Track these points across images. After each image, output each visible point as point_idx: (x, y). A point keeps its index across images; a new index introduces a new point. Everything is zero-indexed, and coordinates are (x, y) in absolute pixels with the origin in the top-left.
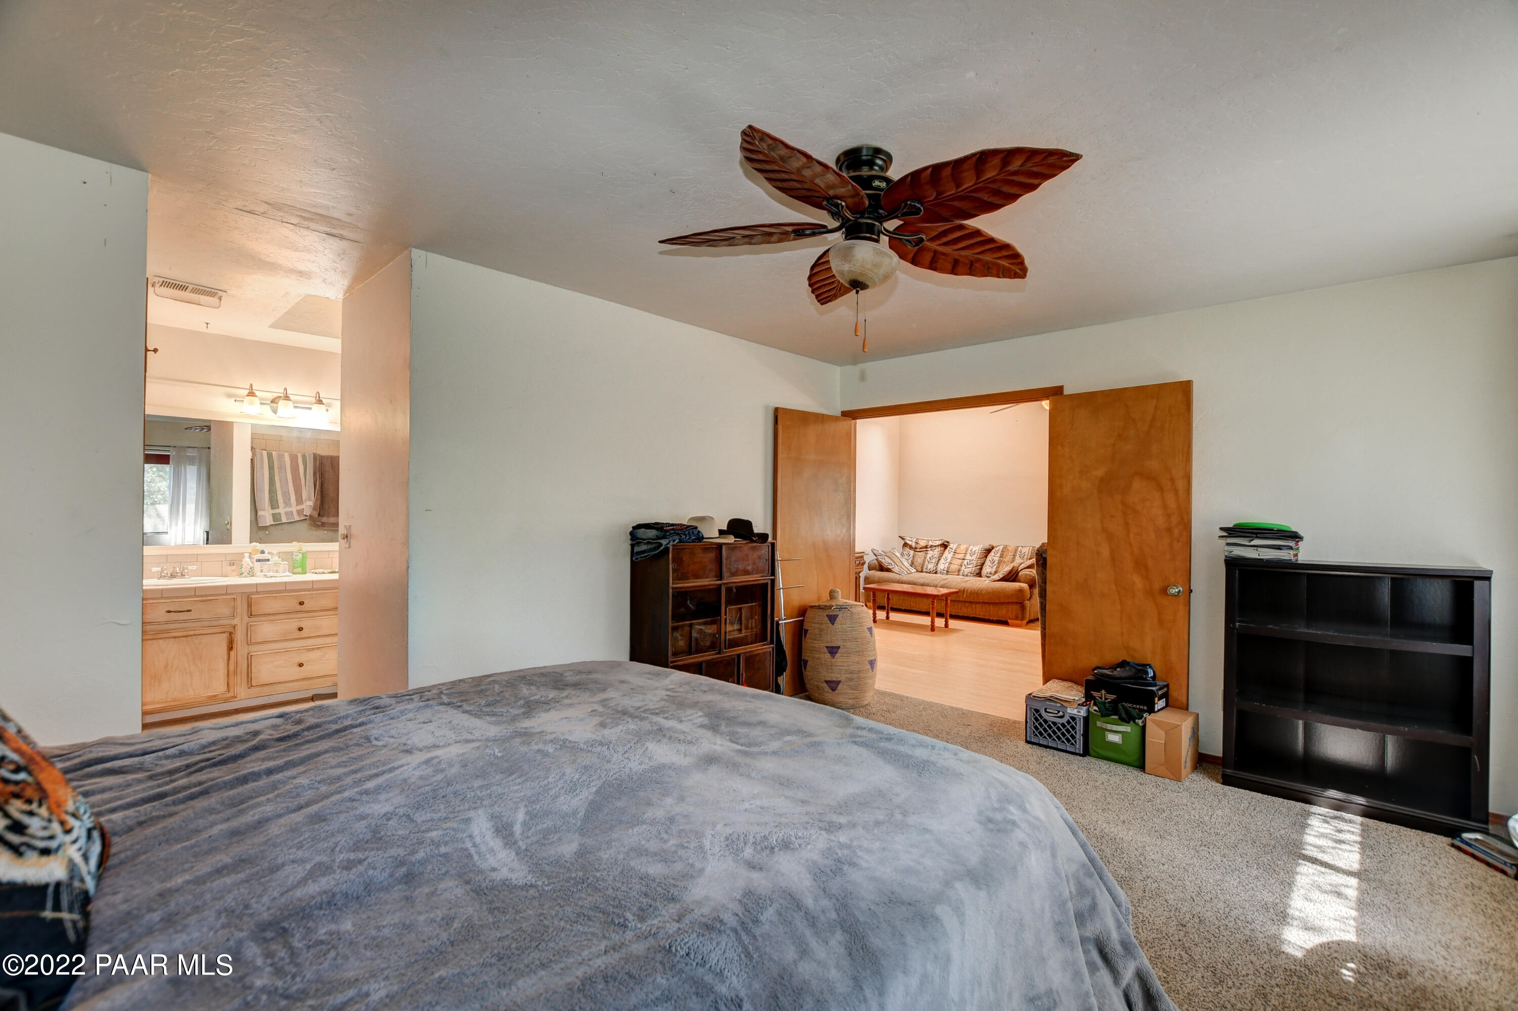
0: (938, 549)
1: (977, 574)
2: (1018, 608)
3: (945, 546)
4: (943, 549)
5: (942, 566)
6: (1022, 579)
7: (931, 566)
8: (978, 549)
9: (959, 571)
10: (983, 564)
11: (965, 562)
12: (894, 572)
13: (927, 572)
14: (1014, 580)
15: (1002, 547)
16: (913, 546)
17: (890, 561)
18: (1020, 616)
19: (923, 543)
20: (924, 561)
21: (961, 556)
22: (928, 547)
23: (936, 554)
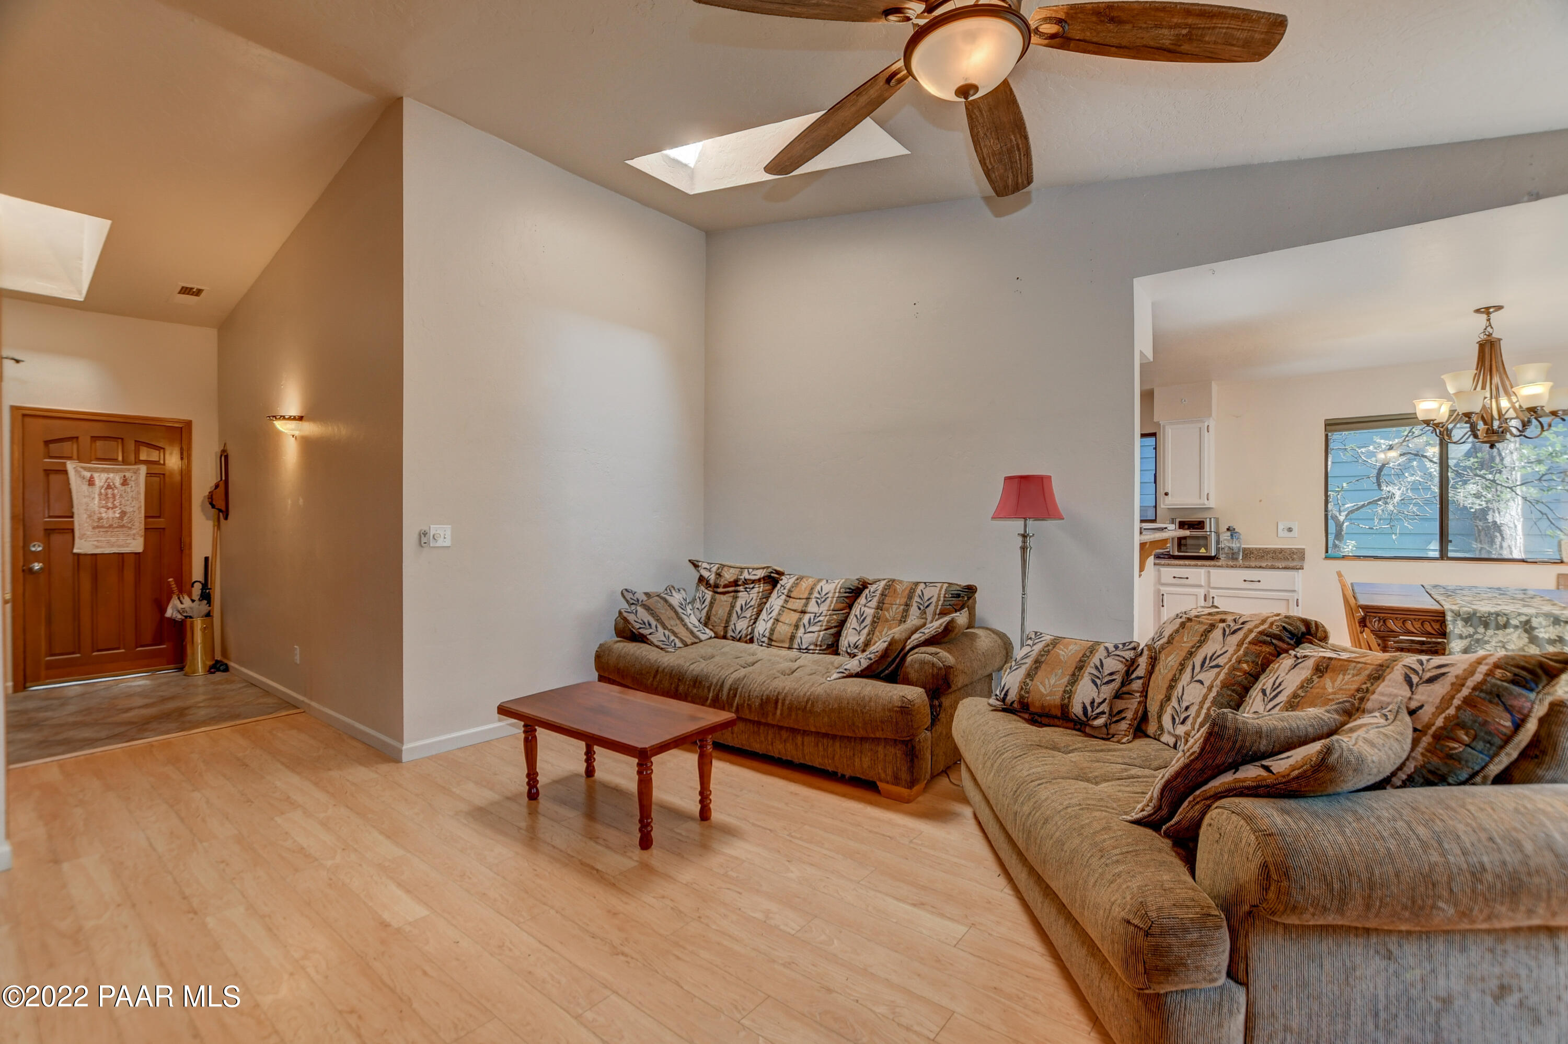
0: (760, 588)
1: (829, 647)
2: (899, 754)
3: (772, 580)
4: (768, 587)
5: (762, 627)
6: (913, 675)
7: (742, 625)
8: (832, 588)
9: (792, 638)
10: (842, 624)
11: (806, 618)
12: (651, 644)
13: (734, 639)
14: (893, 678)
15: (883, 583)
16: (712, 582)
17: (647, 617)
18: (904, 775)
19: (729, 576)
20: (730, 614)
21: (798, 605)
22: (740, 583)
23: (754, 598)
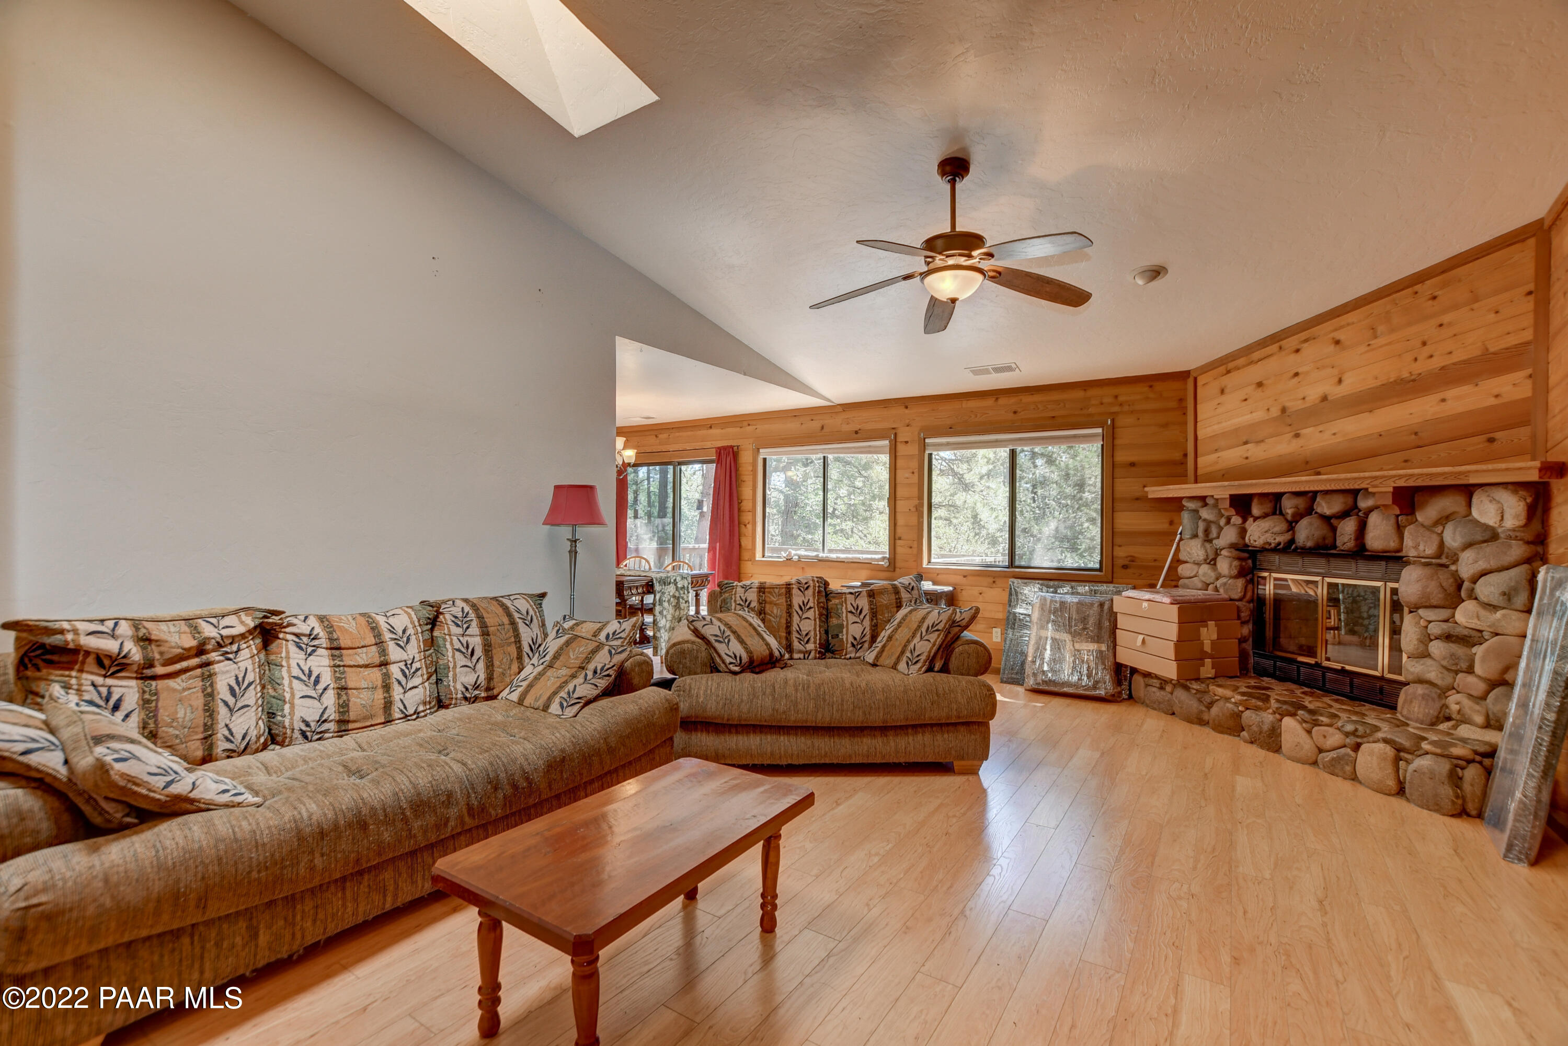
22: (209, 647)
23: (250, 668)
